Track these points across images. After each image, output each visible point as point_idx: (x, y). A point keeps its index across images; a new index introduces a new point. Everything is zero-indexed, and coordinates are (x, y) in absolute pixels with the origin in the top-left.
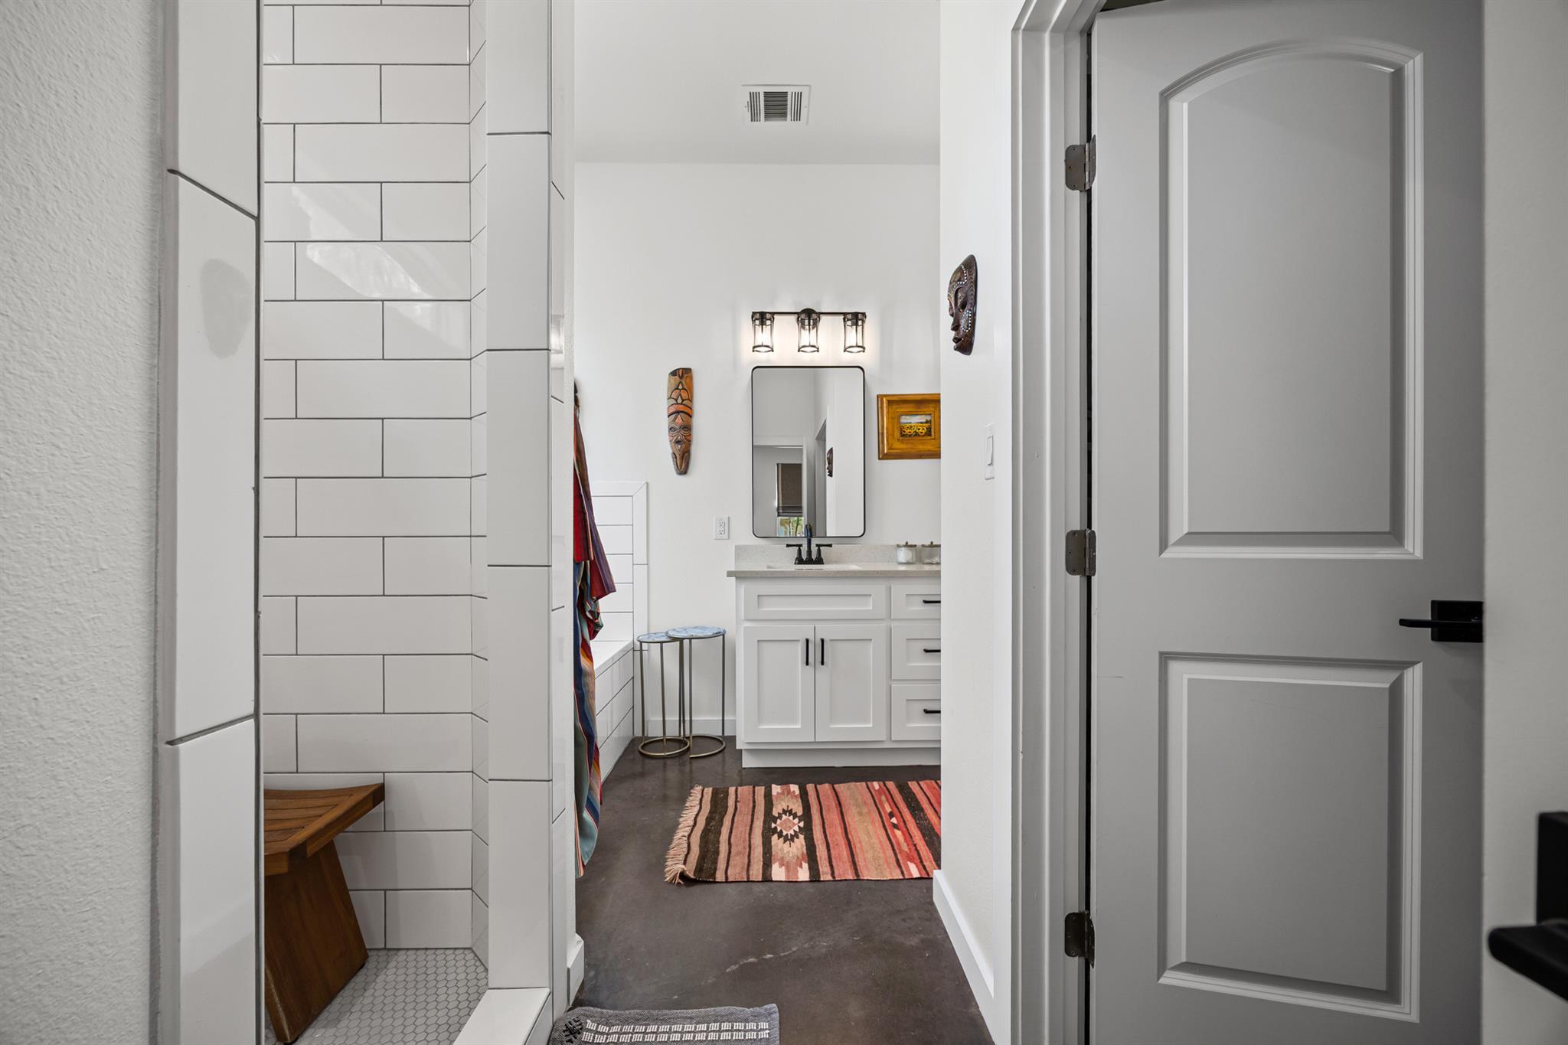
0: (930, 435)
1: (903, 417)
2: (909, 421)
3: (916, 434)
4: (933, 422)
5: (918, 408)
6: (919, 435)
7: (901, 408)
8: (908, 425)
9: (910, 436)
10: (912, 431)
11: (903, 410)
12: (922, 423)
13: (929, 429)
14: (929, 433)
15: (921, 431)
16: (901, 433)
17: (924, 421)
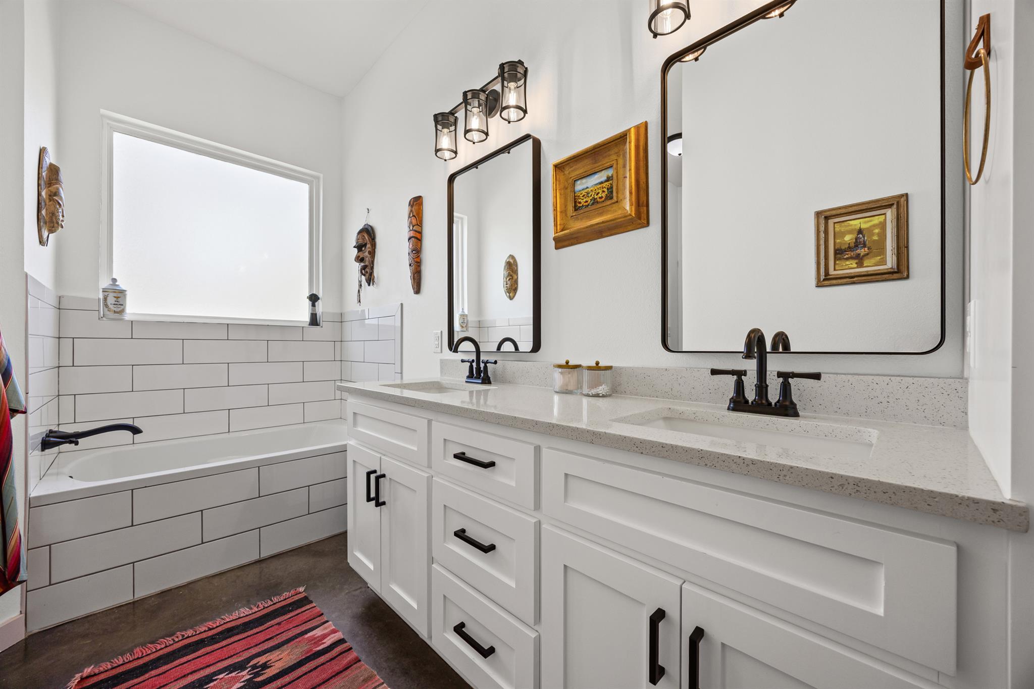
0: (612, 198)
1: (579, 182)
2: (585, 186)
3: (595, 201)
4: (615, 177)
5: (596, 163)
6: (597, 202)
7: (575, 170)
8: (584, 193)
9: (588, 206)
10: (589, 199)
11: (577, 172)
12: (602, 183)
13: (610, 189)
14: (610, 197)
15: (600, 195)
16: (575, 206)
17: (604, 178)
